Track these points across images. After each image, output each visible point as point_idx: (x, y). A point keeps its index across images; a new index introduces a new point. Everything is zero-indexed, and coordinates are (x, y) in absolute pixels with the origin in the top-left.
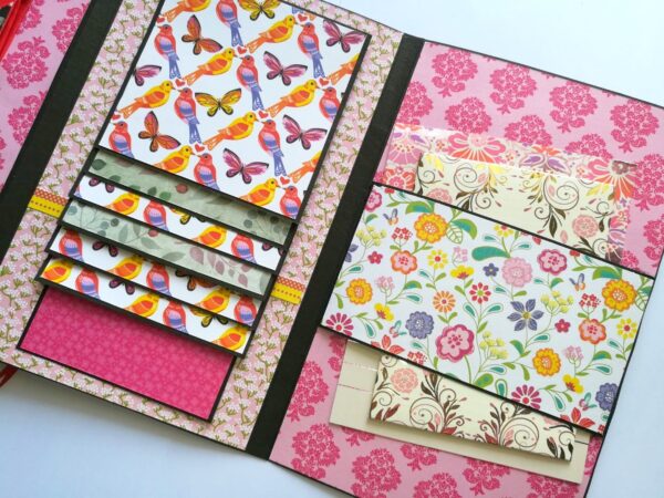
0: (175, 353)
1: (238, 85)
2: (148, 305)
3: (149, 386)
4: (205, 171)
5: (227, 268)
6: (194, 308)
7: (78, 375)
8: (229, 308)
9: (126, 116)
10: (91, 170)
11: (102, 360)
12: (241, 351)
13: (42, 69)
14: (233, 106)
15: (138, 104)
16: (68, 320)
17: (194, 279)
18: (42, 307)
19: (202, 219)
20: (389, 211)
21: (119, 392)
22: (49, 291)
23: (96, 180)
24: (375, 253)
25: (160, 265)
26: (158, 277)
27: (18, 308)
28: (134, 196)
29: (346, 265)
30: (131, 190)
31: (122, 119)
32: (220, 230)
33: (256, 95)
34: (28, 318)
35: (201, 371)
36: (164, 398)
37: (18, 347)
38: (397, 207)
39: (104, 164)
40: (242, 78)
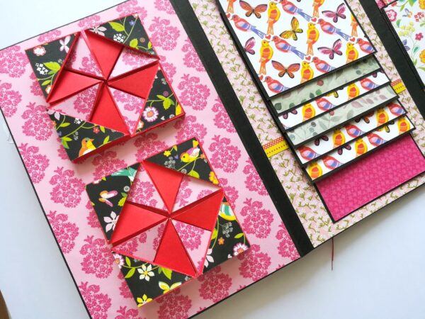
0: (389, 156)
1: (292, 16)
2: (361, 146)
3: (397, 179)
4: (321, 66)
5: (372, 99)
6: (378, 129)
7: (367, 206)
8: (389, 114)
9: (265, 73)
10: (279, 112)
11: (369, 190)
12: (412, 127)
13: (204, 88)
14: (300, 27)
15: (263, 64)
16: (338, 189)
17: (365, 116)
18: (323, 195)
19: (341, 88)
20: (404, 12)
21: (389, 195)
22: (318, 185)
23: (285, 114)
24: (417, 35)
25: (347, 125)
26: (352, 131)
27: (315, 206)
28: (307, 105)
29: (409, 52)
30: (304, 104)
31: (265, 76)
32: (352, 86)
33: (303, 14)
34: (323, 206)
35: (405, 152)
36: (407, 178)
37: (334, 222)
38: (405, 8)
39: (279, 104)
40: (290, 11)
